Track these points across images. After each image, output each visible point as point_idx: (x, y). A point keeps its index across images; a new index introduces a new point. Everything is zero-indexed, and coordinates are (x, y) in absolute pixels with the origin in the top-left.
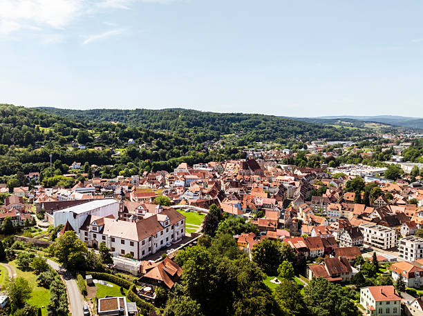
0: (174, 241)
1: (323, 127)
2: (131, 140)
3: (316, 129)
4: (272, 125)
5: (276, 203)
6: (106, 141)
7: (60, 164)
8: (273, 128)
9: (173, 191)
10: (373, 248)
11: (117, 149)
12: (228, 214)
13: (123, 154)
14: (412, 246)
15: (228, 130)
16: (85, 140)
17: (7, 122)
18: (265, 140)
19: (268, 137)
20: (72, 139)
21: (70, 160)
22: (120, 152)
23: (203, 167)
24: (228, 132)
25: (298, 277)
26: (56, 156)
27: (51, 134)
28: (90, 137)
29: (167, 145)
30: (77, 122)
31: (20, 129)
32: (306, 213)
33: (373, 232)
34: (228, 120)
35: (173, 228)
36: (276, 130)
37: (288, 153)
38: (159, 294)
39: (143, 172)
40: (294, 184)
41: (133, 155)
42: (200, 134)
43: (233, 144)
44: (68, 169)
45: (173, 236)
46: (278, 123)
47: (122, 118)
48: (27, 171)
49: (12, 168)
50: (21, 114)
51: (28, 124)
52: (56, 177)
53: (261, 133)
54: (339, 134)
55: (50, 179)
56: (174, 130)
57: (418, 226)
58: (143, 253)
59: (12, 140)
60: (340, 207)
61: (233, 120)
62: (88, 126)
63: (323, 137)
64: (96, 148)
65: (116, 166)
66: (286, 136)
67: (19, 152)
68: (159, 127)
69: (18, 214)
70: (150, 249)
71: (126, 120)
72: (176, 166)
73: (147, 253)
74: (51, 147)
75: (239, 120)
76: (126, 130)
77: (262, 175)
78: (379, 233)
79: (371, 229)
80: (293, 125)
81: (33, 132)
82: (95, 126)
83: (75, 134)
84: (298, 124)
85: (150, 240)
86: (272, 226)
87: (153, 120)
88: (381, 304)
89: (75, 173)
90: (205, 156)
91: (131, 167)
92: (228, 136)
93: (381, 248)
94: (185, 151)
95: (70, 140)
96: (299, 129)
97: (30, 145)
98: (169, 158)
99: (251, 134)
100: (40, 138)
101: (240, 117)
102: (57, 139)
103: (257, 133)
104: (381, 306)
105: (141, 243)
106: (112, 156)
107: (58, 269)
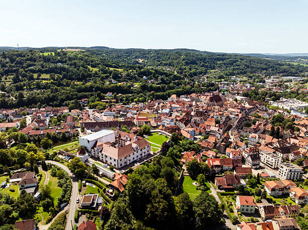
0: (142, 157)
1: (284, 65)
2: (144, 77)
3: (278, 66)
4: (245, 63)
5: (219, 130)
6: (130, 78)
7: (100, 94)
8: (246, 65)
9: (159, 117)
10: (266, 167)
11: (135, 83)
12: (185, 137)
13: (138, 86)
14: (286, 170)
15: (214, 67)
16: (117, 77)
17: (71, 65)
18: (238, 74)
19: (241, 72)
20: (108, 77)
21: (106, 91)
22: (137, 85)
23: (186, 98)
24: (214, 68)
25: (210, 182)
26: (98, 89)
27: (96, 73)
28: (119, 75)
29: (167, 80)
30: (113, 63)
31: (78, 69)
32: (235, 138)
33: (268, 157)
34: (215, 59)
35: (141, 150)
36: (248, 67)
37: (249, 87)
38: (115, 194)
39: (148, 100)
40: (238, 115)
41: (144, 88)
42: (193, 71)
43: (215, 78)
44: (104, 97)
45: (141, 155)
46: (250, 61)
47: (146, 57)
48: (81, 98)
49: (72, 95)
50: (79, 59)
51: (83, 66)
52: (96, 103)
53: (237, 69)
54: (294, 71)
55: (93, 104)
56: (177, 67)
57: (301, 154)
58: (121, 165)
59: (74, 77)
60: (257, 137)
61: (219, 59)
62: (119, 66)
63: (281, 73)
64: (122, 83)
65: (133, 95)
66: (254, 72)
67: (77, 85)
68: (167, 64)
69: (69, 130)
70: (125, 163)
71: (148, 58)
72: (169, 96)
73: (123, 165)
74: (95, 82)
75: (223, 60)
76: (142, 70)
77: (221, 106)
78: (271, 159)
79: (267, 155)
80: (261, 64)
81: (85, 71)
82: (124, 66)
83: (111, 73)
84: (265, 62)
85: (125, 158)
86: (209, 147)
87: (164, 59)
88: (243, 206)
89: (109, 99)
90: (191, 89)
91: (142, 96)
92: (213, 71)
93: (270, 167)
94: (178, 84)
95: (107, 77)
96: (265, 67)
97: (84, 81)
98: (167, 90)
99: (230, 70)
100: (90, 76)
101: (224, 57)
102: (99, 77)
103: (234, 69)
104: (243, 208)
105: (119, 160)
106: (132, 88)
107: (71, 175)
